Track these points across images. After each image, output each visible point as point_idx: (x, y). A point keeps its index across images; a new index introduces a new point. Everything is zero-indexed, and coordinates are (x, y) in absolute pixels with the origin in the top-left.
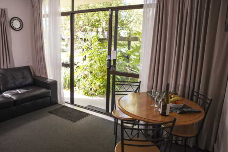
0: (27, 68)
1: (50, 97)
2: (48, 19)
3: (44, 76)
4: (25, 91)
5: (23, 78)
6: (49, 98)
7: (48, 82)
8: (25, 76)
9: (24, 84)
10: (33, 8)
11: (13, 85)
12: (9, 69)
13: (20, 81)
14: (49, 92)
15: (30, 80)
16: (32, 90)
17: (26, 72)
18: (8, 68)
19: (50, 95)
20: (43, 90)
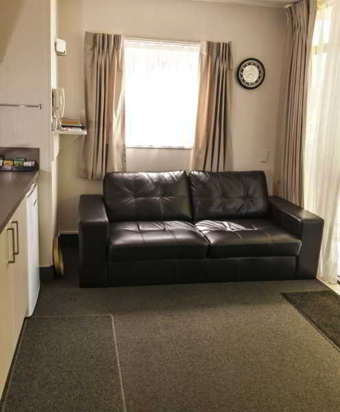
0: (259, 176)
1: (298, 257)
2: (325, 55)
3: (295, 201)
4: (242, 228)
5: (244, 198)
6: (294, 258)
7: (299, 220)
8: (250, 193)
9: (244, 211)
10: (294, 30)
11: (220, 211)
12: (221, 173)
13: (235, 204)
14: (297, 245)
15: (260, 205)
16: (256, 229)
17: (254, 186)
18: (220, 171)
19: (298, 254)
20: (283, 237)
